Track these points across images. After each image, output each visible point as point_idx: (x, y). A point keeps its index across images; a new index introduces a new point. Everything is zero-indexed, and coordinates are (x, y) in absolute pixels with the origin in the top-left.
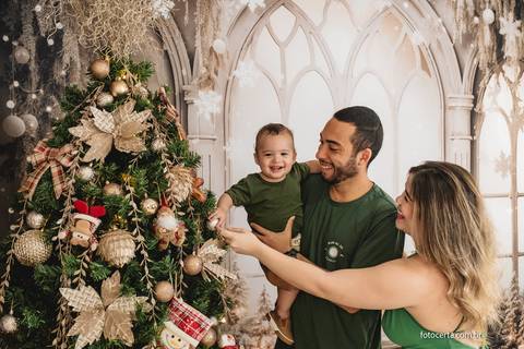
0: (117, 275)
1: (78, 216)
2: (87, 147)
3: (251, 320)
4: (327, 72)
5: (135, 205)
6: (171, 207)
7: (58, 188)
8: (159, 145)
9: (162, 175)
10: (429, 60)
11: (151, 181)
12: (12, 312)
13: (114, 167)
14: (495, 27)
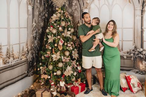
1: (51, 27)
5: (56, 26)
6: (61, 27)
9: (61, 22)
10: (131, 0)
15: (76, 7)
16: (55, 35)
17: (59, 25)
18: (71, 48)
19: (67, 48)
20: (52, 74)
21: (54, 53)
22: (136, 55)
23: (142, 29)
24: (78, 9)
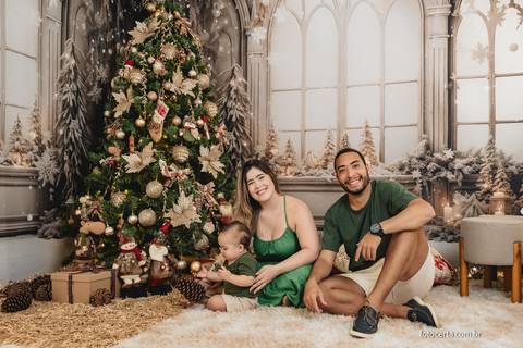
1: (126, 66)
4: (332, 5)
15: (226, 22)
16: (137, 89)
17: (155, 57)
18: (196, 134)
19: (181, 134)
20: (122, 221)
21: (132, 149)
22: (430, 175)
23: (450, 81)
24: (229, 30)
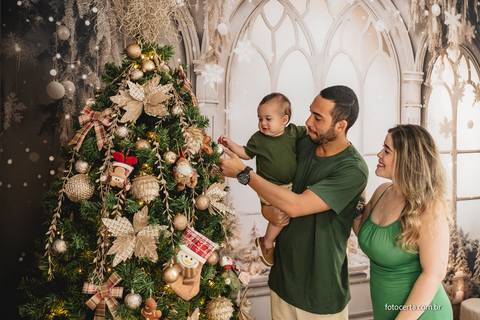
0: (146, 209)
1: (116, 164)
2: (123, 111)
3: (243, 250)
4: (308, 51)
5: (159, 157)
6: (187, 158)
7: (100, 142)
8: (177, 110)
9: (180, 134)
10: (389, 43)
11: (171, 139)
12: (62, 237)
13: (144, 127)
14: (441, 19)
